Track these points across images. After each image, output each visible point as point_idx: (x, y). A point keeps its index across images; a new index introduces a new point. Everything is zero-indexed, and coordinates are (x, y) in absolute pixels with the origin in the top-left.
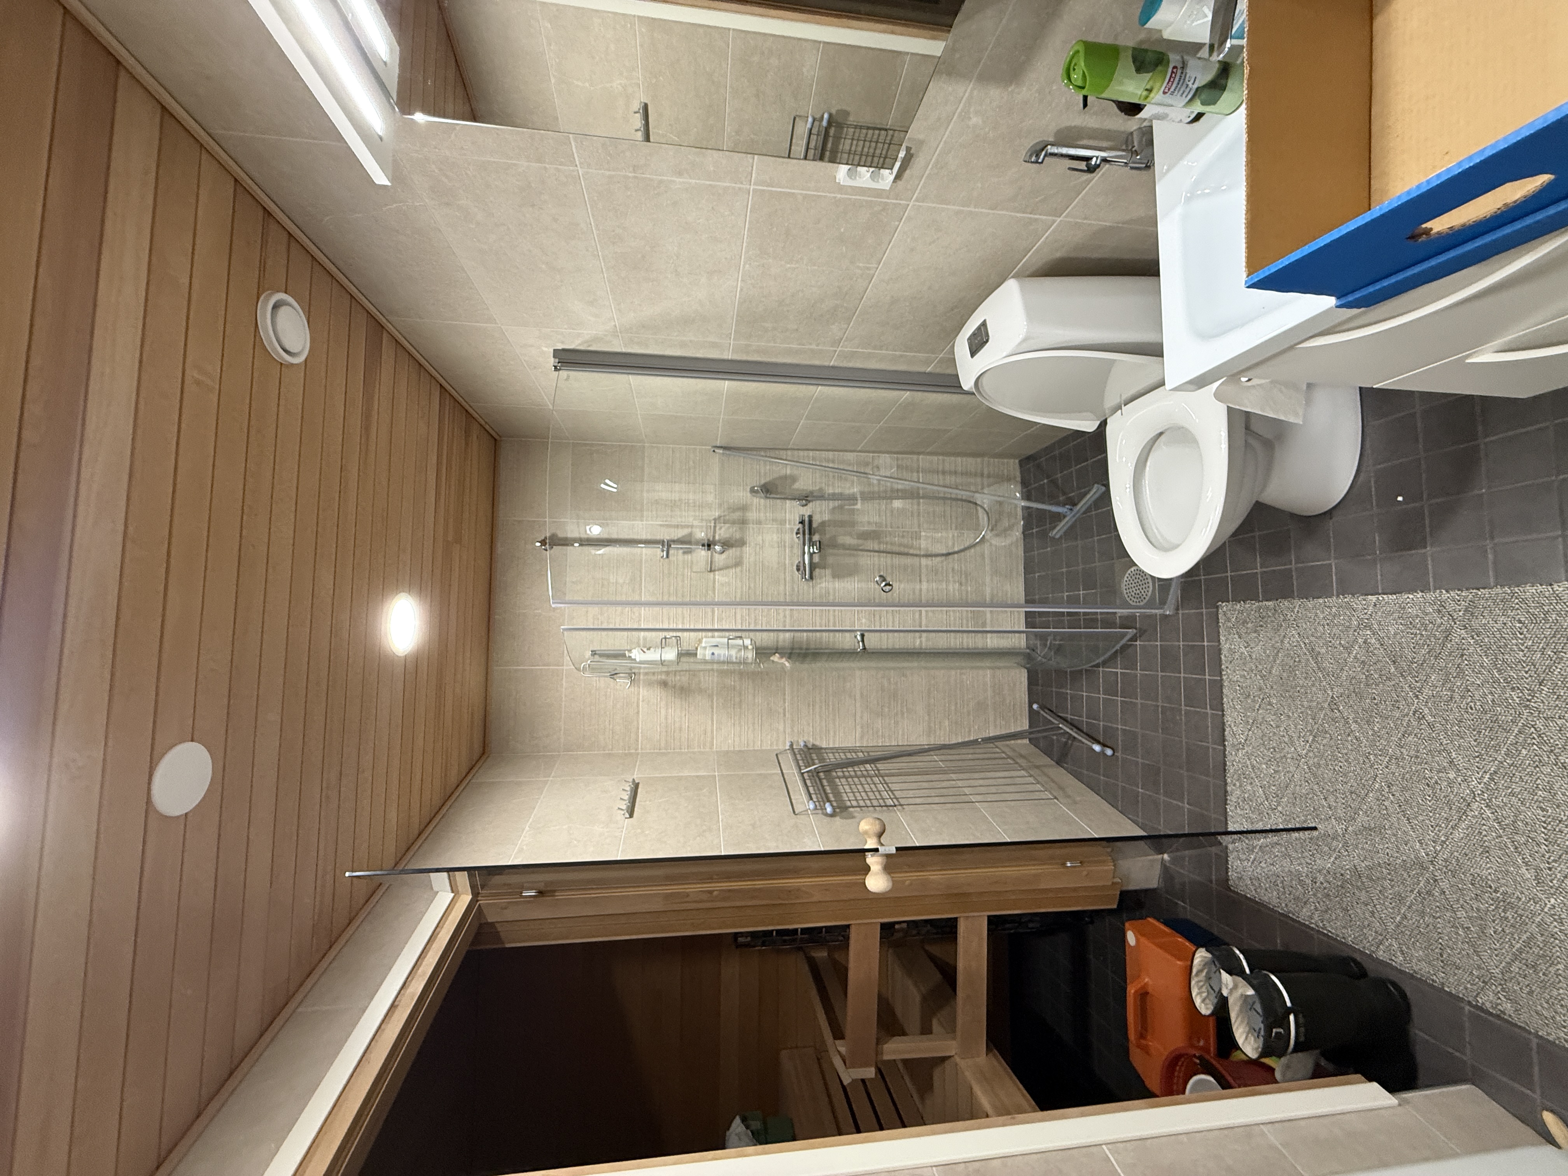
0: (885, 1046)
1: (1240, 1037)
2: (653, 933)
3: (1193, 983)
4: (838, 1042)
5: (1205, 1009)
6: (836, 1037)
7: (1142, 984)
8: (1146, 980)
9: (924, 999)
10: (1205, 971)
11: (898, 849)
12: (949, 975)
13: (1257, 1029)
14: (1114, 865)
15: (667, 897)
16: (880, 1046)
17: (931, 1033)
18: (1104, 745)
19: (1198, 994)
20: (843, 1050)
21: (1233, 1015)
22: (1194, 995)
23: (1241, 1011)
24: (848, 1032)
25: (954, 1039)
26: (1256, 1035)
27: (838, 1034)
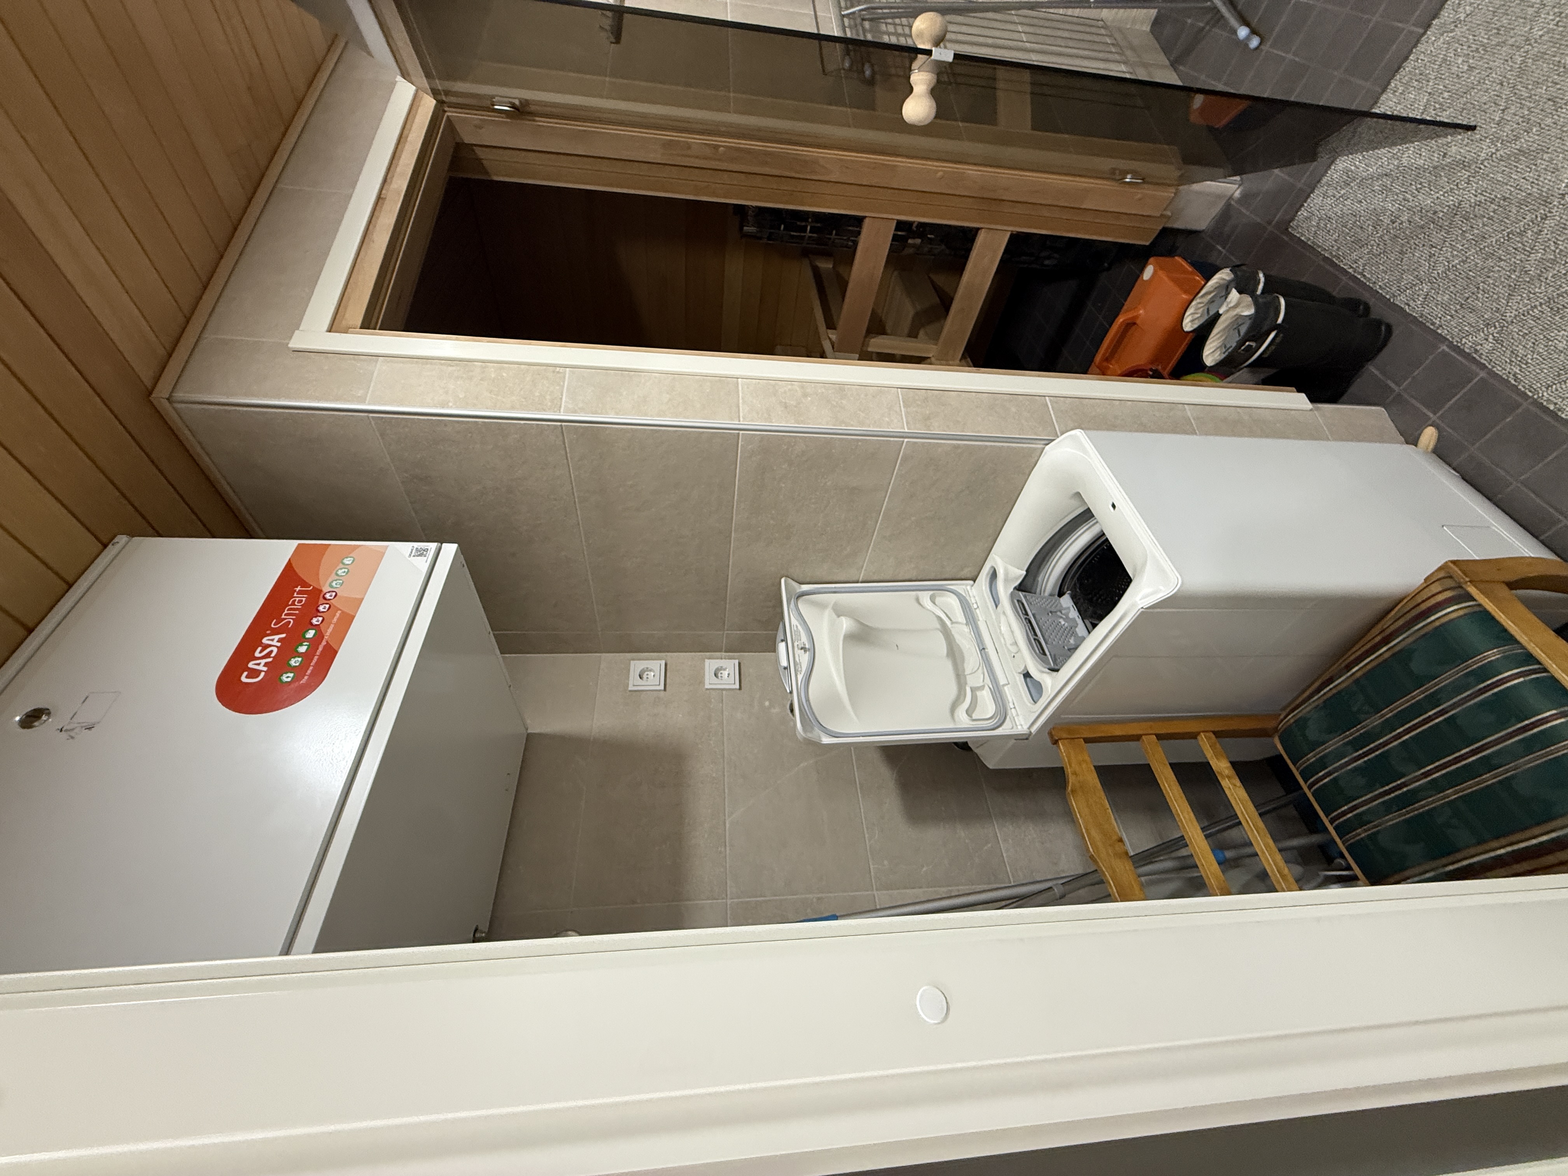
0: (872, 340)
1: (1208, 350)
2: (652, 190)
3: (1194, 303)
4: (829, 331)
5: (1188, 325)
6: (828, 327)
7: (1135, 314)
8: (1141, 312)
9: (917, 314)
10: (1212, 295)
11: (956, 56)
12: (945, 303)
13: (1228, 346)
14: (1175, 194)
15: (668, 145)
16: (867, 339)
17: (916, 337)
18: (1254, 32)
19: (1192, 314)
20: (834, 337)
21: (1215, 331)
22: (1187, 313)
23: (1224, 329)
24: (841, 323)
25: (936, 344)
26: (1224, 350)
27: (831, 325)
